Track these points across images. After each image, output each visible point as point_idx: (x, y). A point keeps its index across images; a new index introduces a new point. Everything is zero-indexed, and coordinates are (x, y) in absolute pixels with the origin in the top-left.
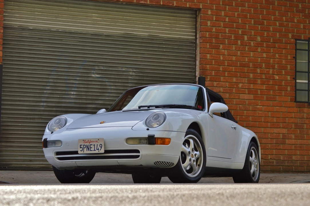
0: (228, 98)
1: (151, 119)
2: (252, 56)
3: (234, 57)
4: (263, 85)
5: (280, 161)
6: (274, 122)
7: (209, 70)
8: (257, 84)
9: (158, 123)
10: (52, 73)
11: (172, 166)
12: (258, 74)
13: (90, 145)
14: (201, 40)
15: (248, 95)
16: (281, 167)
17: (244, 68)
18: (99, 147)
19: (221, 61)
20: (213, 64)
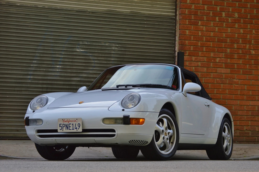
0: (206, 71)
1: (127, 100)
2: (229, 31)
3: (212, 33)
4: (240, 60)
5: (255, 132)
6: (250, 95)
7: (188, 45)
8: (234, 58)
9: (133, 104)
10: (39, 48)
11: (146, 144)
12: (235, 49)
13: (69, 124)
14: (180, 17)
15: (225, 69)
16: (257, 138)
17: (222, 43)
18: (77, 126)
19: (199, 36)
20: (192, 39)
